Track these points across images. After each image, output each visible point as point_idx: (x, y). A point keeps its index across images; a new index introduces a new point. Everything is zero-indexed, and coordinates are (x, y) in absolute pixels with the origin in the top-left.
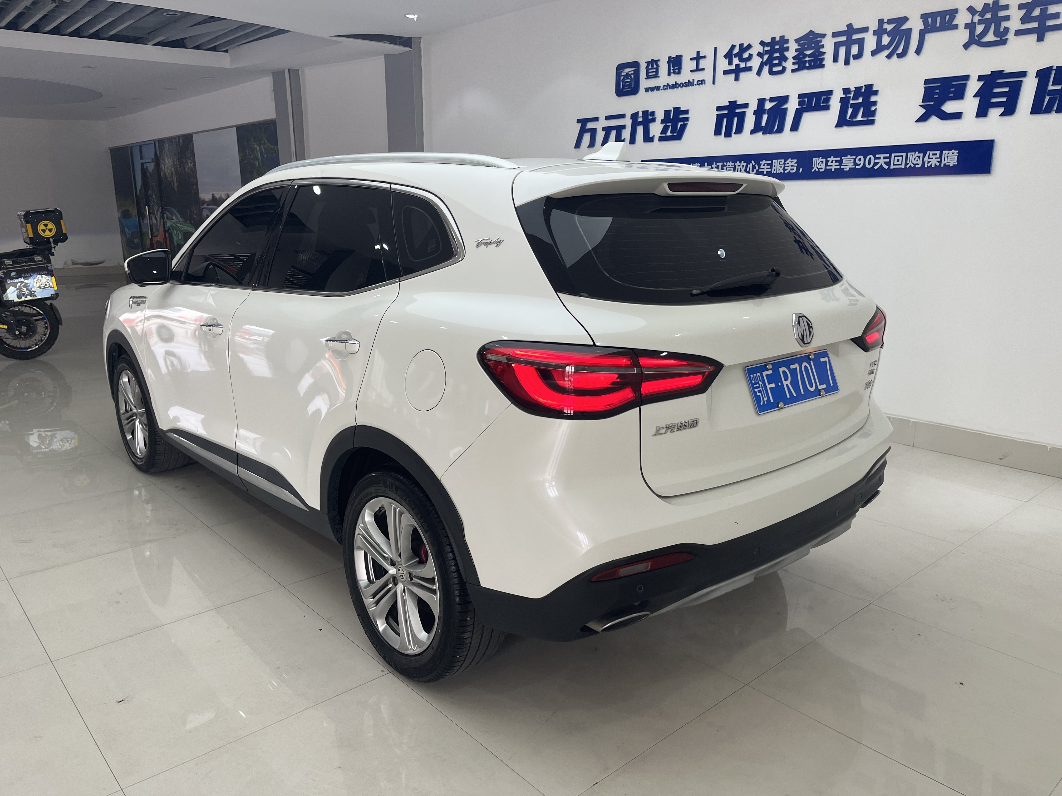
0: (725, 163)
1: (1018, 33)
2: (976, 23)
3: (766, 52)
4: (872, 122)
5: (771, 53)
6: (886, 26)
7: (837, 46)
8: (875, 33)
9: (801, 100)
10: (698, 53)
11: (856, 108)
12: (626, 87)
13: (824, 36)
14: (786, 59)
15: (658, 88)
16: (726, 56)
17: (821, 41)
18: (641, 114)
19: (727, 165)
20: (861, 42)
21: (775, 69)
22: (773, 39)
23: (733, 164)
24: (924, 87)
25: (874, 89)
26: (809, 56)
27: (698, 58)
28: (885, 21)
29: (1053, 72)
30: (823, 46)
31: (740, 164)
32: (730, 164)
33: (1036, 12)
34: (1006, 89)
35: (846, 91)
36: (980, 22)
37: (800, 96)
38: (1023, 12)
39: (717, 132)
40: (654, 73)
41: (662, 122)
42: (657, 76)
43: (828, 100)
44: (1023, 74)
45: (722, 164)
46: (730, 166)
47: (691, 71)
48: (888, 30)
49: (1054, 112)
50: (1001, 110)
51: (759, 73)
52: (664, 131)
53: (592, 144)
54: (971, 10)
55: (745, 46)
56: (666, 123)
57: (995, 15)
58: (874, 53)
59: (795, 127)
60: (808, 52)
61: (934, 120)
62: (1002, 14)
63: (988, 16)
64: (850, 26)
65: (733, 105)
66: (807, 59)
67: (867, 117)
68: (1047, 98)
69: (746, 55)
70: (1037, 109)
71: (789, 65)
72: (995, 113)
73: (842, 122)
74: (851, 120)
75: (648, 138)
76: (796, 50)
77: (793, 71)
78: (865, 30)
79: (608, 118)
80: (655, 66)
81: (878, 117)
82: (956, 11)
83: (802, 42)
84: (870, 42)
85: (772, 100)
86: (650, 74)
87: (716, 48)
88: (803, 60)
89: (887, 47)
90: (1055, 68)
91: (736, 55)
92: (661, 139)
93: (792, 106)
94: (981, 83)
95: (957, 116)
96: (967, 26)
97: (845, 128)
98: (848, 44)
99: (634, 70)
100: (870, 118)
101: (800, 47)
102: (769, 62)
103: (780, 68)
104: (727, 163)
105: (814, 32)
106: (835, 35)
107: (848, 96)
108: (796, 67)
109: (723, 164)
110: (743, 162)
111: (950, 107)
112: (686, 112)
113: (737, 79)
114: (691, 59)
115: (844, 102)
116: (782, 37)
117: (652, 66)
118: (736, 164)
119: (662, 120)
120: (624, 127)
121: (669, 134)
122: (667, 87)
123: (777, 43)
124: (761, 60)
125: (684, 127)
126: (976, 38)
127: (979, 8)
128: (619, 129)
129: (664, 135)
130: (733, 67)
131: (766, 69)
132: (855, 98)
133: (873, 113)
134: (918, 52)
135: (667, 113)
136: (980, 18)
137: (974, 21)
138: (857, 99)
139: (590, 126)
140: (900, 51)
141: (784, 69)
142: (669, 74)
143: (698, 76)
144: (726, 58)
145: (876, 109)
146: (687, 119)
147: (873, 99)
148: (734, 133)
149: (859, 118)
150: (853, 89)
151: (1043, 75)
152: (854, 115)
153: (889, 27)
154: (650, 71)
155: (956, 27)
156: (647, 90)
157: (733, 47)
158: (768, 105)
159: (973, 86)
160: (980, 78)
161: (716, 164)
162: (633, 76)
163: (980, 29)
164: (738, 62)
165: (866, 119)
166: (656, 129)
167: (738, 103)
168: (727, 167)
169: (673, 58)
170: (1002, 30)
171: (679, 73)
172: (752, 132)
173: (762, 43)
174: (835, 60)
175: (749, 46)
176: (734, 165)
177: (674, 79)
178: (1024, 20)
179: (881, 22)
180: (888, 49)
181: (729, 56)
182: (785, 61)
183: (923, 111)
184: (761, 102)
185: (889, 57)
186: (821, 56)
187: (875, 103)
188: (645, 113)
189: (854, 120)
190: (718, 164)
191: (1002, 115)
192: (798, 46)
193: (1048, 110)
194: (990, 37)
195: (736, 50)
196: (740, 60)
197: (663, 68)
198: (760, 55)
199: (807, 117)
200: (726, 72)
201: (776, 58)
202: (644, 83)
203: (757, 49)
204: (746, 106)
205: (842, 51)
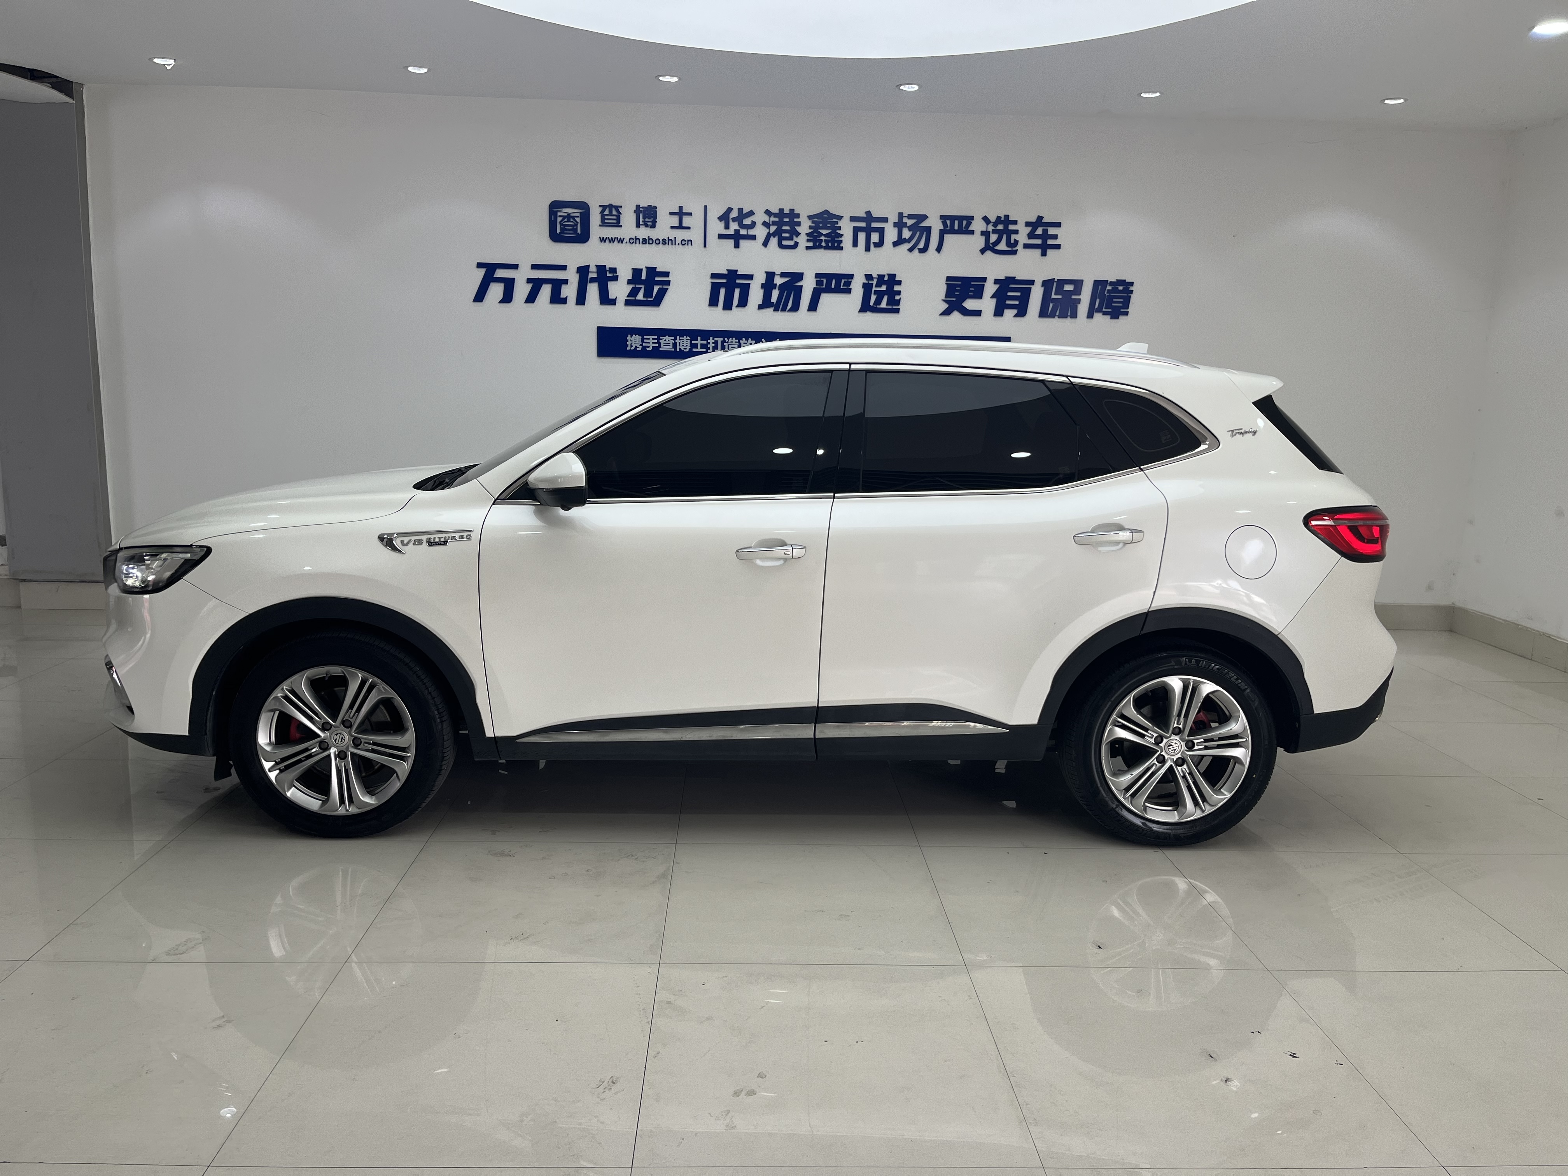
0: (726, 339)
1: (1026, 246)
2: (990, 231)
3: (774, 223)
4: (897, 311)
5: (779, 224)
6: (905, 220)
7: (856, 230)
8: (895, 225)
9: (818, 279)
10: (681, 208)
11: (880, 295)
12: (565, 232)
13: (840, 218)
14: (798, 234)
15: (621, 241)
16: (720, 219)
17: (837, 223)
18: (593, 269)
19: (730, 341)
20: (881, 231)
21: (785, 243)
22: (781, 210)
23: (737, 341)
24: (947, 284)
25: (897, 279)
26: (825, 235)
27: (681, 214)
28: (904, 215)
29: (1055, 284)
30: (840, 228)
31: (746, 342)
32: (733, 341)
33: (1039, 231)
34: (1018, 294)
35: (869, 277)
36: (994, 232)
37: (818, 275)
38: (1029, 229)
39: (713, 302)
40: (615, 221)
41: (629, 282)
42: (618, 224)
43: (848, 284)
44: (1032, 282)
45: (722, 339)
46: (734, 343)
47: (672, 227)
48: (908, 225)
49: (1056, 317)
50: (1015, 312)
51: (765, 244)
52: (634, 293)
53: (507, 298)
54: (986, 219)
55: (745, 212)
56: (635, 284)
57: (1006, 227)
58: (895, 244)
59: (813, 306)
60: (824, 232)
61: (956, 315)
62: (1012, 227)
63: (1000, 227)
64: (868, 213)
65: (732, 275)
66: (823, 238)
67: (892, 305)
68: (1051, 305)
69: (747, 221)
70: (1043, 313)
71: (802, 240)
72: (1009, 313)
73: (865, 307)
74: (875, 306)
75: (606, 300)
76: (810, 227)
77: (808, 248)
78: (885, 220)
79: (535, 267)
80: (614, 213)
81: (902, 306)
82: (972, 218)
83: (816, 220)
84: (891, 234)
85: (783, 275)
86: (606, 221)
87: (706, 207)
88: (818, 238)
89: (908, 241)
90: (1056, 280)
91: (734, 220)
92: (628, 303)
93: (808, 285)
94: (997, 286)
95: (978, 313)
96: (983, 233)
97: (869, 313)
98: (868, 231)
99: (580, 212)
100: (894, 307)
101: (814, 225)
102: (778, 233)
103: (791, 243)
104: (728, 340)
105: (829, 211)
106: (853, 219)
107: (870, 282)
108: (811, 244)
109: (724, 340)
110: (750, 339)
111: (970, 304)
112: (667, 274)
113: (737, 246)
114: (671, 213)
115: (867, 288)
116: (792, 210)
117: (611, 212)
118: (741, 341)
119: (628, 280)
120: (566, 282)
121: (640, 297)
122: (634, 240)
123: (786, 215)
124: (768, 230)
125: (662, 293)
126: (991, 245)
127: (993, 219)
128: (557, 285)
129: (633, 299)
130: (731, 231)
131: (774, 241)
132: (878, 285)
133: (898, 302)
134: (939, 249)
135: (637, 272)
136: (993, 228)
137: (988, 230)
138: (881, 287)
139: (500, 273)
140: (921, 245)
141: (796, 244)
142: (638, 226)
143: (680, 235)
144: (721, 221)
145: (900, 299)
146: (668, 283)
147: (896, 288)
148: (736, 307)
149: (884, 305)
150: (875, 276)
151: (1047, 284)
152: (878, 301)
153: (910, 222)
154: (606, 217)
155: (972, 232)
156: (603, 240)
157: (730, 210)
158: (778, 281)
159: (990, 289)
160: (996, 281)
161: (713, 339)
162: (578, 220)
163: (993, 238)
164: (738, 228)
165: (890, 307)
166: (619, 289)
167: (739, 273)
168: (729, 343)
169: (643, 207)
170: (1012, 241)
171: (653, 226)
172: (761, 307)
173: (768, 212)
174: (855, 244)
175: (751, 213)
176: (739, 342)
177: (644, 232)
178: (1031, 235)
179: (901, 215)
180: (909, 242)
181: (725, 218)
182: (797, 236)
183: (945, 306)
184: (770, 276)
185: (911, 250)
186: (838, 238)
187: (899, 293)
188: (601, 269)
189: (878, 307)
190: (716, 339)
191: (1016, 316)
192: (812, 223)
193: (1052, 316)
194: (1002, 246)
195: (734, 214)
196: (740, 226)
197: (628, 217)
198: (765, 224)
199: (826, 299)
200: (721, 236)
201: (786, 231)
202: (596, 230)
203: (760, 217)
204: (751, 277)
205: (862, 236)
